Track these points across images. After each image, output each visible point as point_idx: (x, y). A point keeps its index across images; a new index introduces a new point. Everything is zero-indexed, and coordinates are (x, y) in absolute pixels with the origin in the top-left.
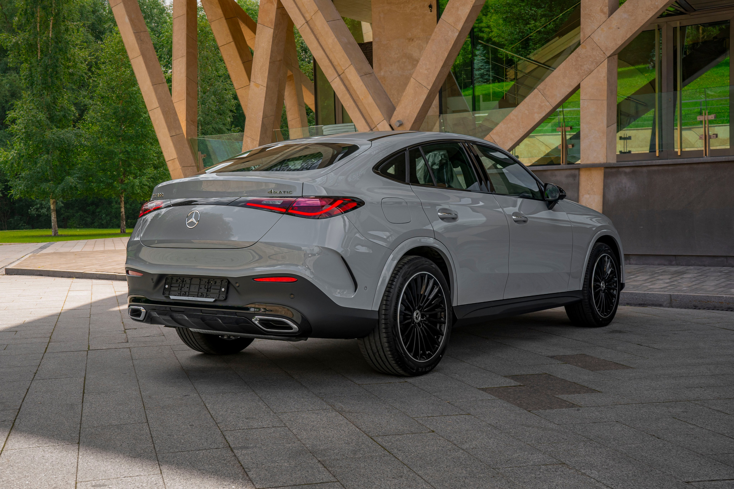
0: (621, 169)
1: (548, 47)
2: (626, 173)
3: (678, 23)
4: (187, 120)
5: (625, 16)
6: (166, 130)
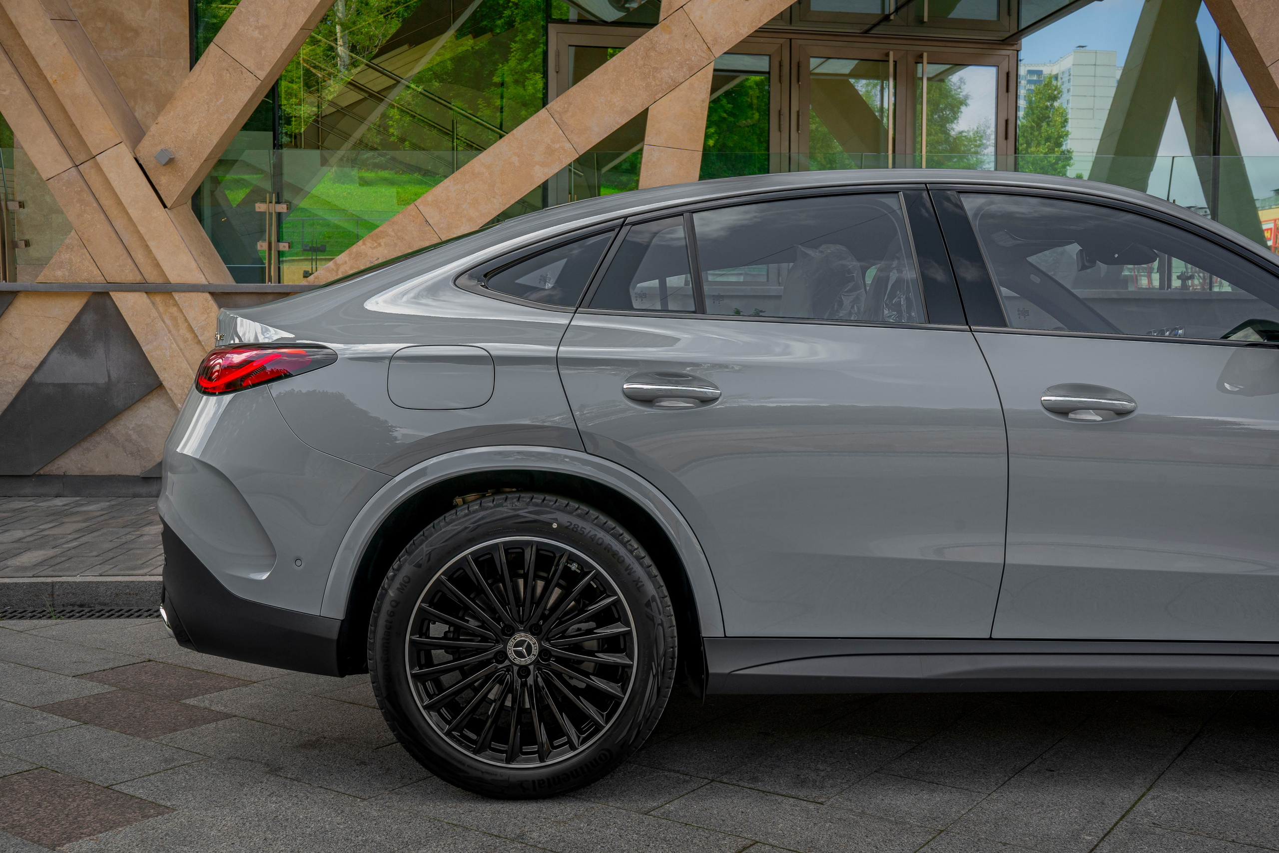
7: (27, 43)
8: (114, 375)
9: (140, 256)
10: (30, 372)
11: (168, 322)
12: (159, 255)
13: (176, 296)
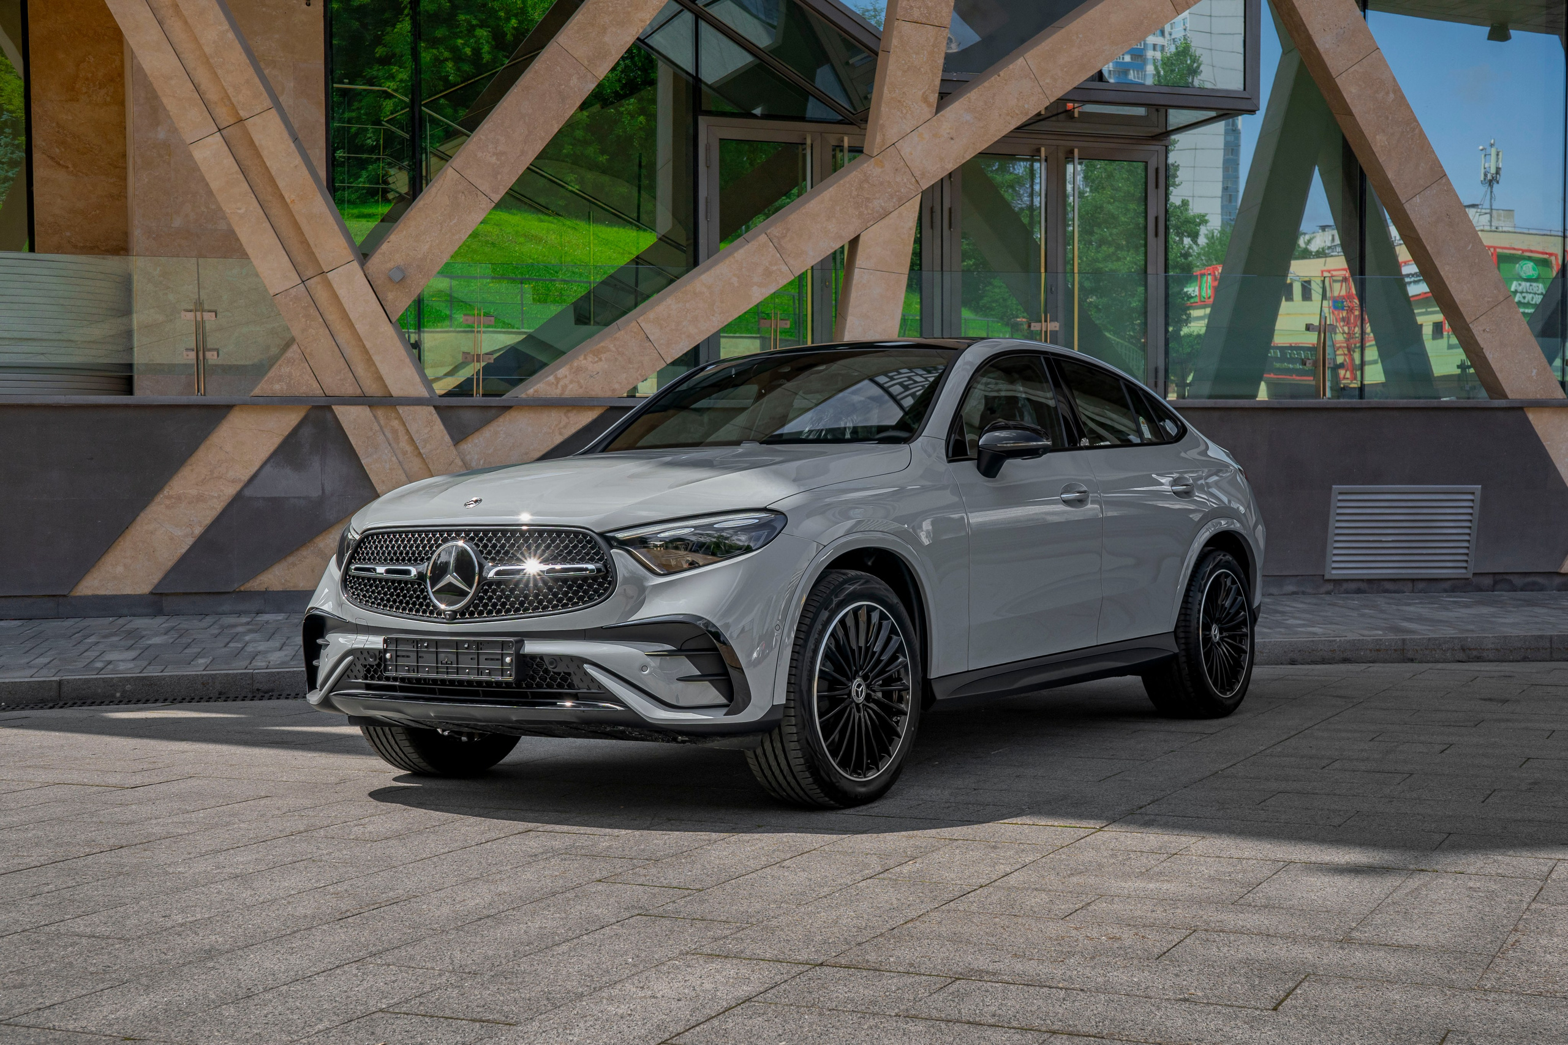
5: (968, 117)
7: (268, 164)
8: (328, 489)
9: (360, 370)
10: (241, 485)
11: (389, 435)
12: (384, 370)
13: (400, 409)
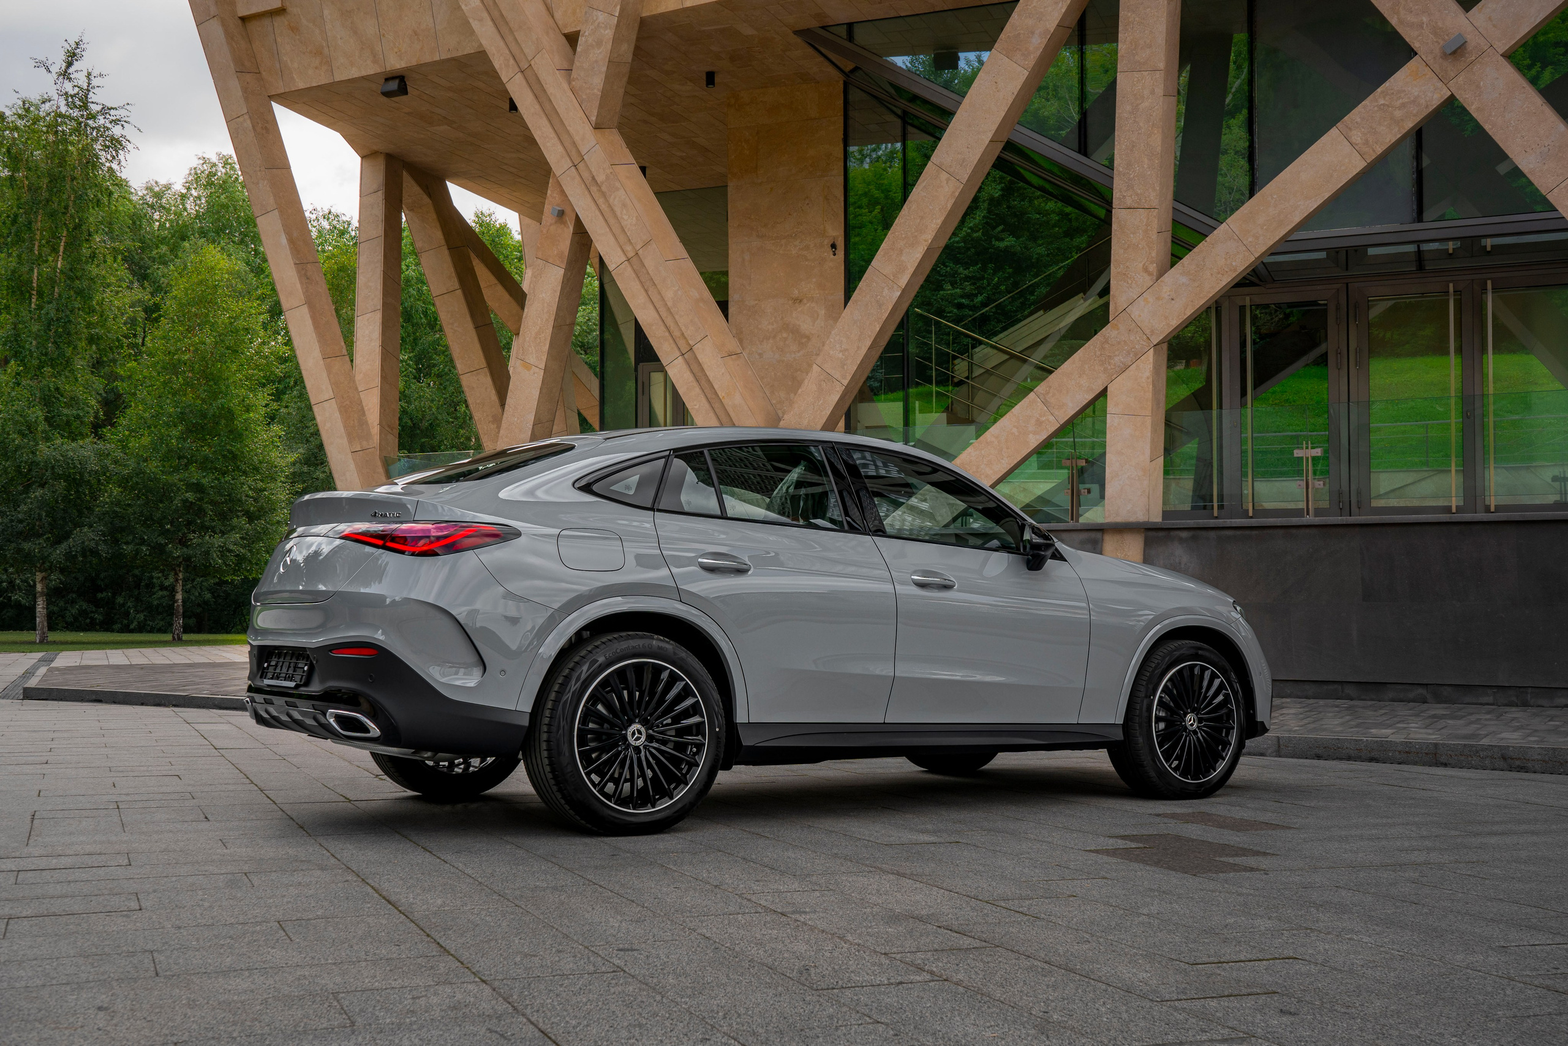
0: (1173, 533)
1: (1026, 328)
2: (1181, 540)
3: (1248, 298)
4: (380, 424)
5: (1184, 280)
6: (344, 441)
7: (709, 375)
